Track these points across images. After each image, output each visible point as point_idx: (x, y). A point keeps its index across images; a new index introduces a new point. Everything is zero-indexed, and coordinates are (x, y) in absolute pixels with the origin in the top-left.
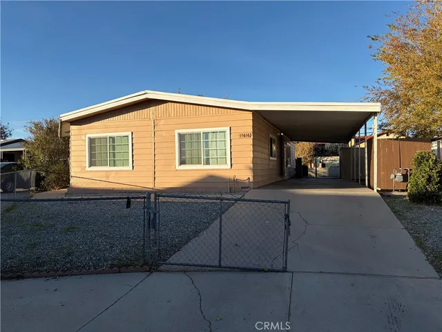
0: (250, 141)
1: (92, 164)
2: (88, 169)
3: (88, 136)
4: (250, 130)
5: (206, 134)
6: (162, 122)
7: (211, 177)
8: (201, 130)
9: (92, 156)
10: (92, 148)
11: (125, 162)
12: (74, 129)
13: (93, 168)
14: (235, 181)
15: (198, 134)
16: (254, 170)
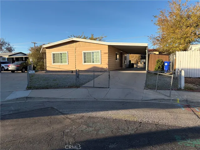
0: (107, 55)
1: (54, 62)
2: (52, 64)
3: (52, 53)
4: (107, 51)
5: (93, 52)
6: (78, 48)
7: (94, 67)
8: (91, 51)
9: (54, 60)
10: (54, 57)
11: (65, 62)
12: (47, 50)
13: (54, 64)
14: (102, 68)
15: (90, 53)
16: (109, 65)
